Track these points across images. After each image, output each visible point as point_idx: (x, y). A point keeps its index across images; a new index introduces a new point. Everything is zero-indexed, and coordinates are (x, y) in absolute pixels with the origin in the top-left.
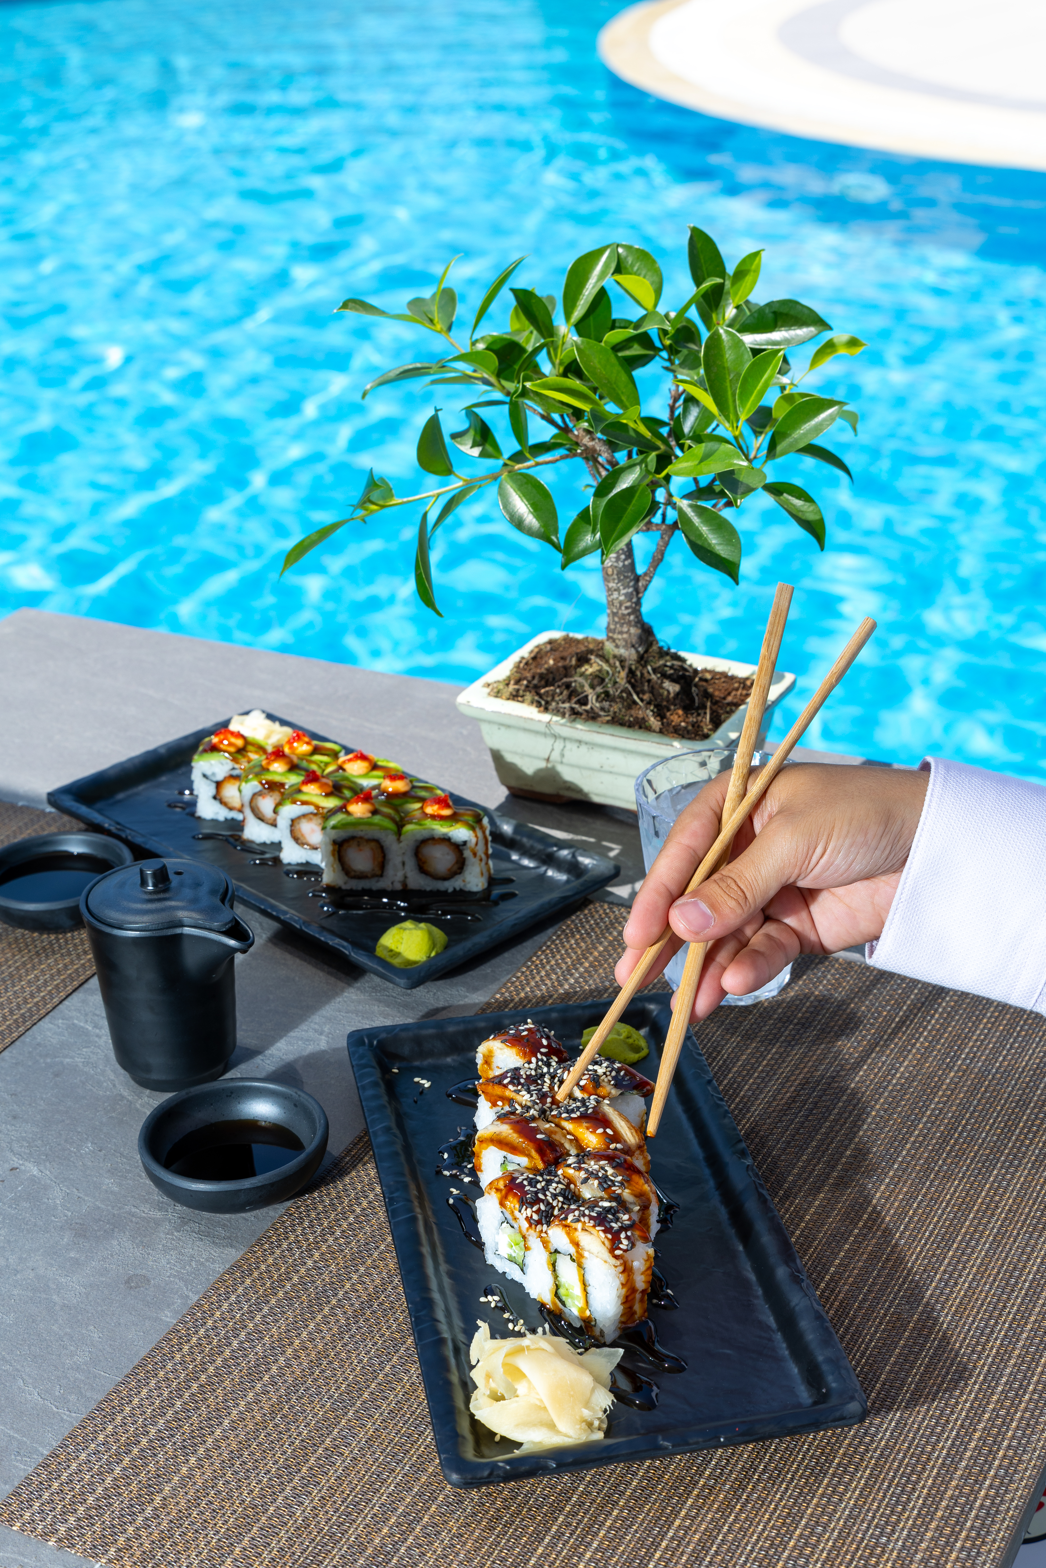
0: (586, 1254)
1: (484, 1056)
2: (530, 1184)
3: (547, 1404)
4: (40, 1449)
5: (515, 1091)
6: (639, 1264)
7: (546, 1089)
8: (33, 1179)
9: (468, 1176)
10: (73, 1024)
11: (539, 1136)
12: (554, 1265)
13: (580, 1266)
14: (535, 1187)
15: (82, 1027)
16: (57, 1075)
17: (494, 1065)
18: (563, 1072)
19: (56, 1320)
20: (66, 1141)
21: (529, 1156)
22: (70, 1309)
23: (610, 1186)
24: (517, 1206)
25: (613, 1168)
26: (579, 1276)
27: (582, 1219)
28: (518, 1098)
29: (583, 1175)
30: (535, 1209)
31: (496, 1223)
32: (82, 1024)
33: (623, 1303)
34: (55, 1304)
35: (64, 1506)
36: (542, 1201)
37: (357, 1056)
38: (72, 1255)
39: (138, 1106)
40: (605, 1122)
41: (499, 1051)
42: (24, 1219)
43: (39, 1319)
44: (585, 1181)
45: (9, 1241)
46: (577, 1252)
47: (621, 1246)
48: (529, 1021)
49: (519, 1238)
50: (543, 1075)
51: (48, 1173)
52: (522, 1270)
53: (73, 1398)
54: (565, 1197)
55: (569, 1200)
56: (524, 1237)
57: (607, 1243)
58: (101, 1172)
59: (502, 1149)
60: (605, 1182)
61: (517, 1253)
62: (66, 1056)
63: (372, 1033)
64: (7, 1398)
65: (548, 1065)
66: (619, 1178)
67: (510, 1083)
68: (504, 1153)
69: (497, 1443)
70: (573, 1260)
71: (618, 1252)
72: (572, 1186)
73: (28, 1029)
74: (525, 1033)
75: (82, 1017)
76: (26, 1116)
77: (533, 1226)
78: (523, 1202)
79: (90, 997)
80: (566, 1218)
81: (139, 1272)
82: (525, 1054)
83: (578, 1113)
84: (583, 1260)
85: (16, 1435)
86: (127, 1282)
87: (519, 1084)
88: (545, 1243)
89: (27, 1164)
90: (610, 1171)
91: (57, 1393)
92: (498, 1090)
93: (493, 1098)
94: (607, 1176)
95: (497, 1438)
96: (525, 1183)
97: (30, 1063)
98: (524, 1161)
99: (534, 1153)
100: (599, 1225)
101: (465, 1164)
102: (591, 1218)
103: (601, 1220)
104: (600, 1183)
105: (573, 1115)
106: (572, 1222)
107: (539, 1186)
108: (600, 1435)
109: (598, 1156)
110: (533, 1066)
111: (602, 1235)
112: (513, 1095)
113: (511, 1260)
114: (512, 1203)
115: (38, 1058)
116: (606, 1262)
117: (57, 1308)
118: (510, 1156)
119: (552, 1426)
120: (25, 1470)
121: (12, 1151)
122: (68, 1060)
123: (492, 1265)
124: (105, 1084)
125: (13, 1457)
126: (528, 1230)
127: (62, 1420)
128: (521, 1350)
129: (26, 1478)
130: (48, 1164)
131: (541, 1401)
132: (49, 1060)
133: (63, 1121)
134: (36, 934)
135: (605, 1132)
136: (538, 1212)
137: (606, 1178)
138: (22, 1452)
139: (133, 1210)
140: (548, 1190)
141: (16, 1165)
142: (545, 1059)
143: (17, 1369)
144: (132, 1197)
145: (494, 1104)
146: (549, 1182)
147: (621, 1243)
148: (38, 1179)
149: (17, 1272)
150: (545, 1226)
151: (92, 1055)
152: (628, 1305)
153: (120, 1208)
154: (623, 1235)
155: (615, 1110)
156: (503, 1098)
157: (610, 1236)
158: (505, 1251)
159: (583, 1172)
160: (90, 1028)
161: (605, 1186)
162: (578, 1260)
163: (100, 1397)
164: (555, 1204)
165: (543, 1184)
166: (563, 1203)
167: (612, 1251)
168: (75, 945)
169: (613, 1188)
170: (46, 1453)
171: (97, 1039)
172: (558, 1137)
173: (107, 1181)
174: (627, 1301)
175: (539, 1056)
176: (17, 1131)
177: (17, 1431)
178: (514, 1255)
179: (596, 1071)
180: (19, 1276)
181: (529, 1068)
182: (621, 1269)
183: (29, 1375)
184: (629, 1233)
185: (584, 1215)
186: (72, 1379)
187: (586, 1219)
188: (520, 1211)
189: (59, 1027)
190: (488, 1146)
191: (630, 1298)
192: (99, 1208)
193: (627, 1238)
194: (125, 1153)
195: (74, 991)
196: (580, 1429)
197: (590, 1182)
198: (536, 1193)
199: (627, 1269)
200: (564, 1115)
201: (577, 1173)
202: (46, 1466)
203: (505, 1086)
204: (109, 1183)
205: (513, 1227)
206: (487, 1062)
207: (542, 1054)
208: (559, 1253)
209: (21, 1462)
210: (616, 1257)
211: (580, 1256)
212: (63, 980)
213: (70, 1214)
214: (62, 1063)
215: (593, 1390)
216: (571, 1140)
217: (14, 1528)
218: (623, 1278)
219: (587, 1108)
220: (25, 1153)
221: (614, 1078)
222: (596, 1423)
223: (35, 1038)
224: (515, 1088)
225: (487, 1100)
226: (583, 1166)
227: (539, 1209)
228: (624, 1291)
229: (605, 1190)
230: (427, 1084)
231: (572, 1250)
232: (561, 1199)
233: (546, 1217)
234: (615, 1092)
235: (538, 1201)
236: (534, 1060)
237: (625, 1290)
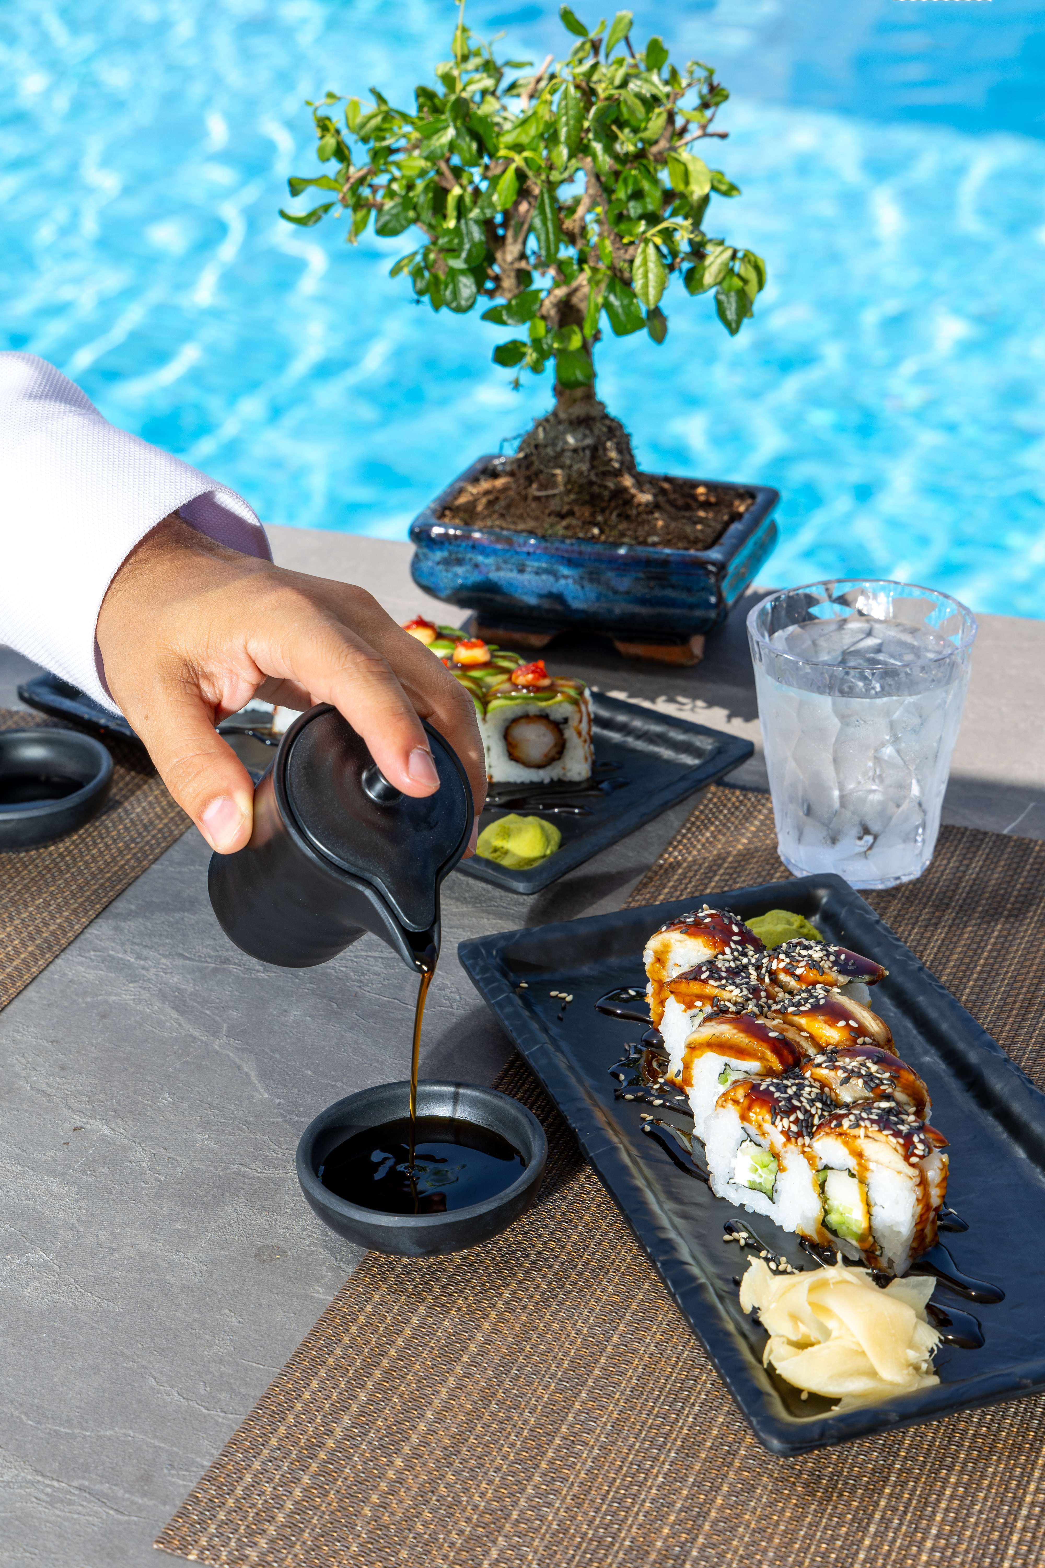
0: (872, 1166)
1: (655, 952)
2: (778, 1090)
3: (866, 1347)
4: (198, 1460)
5: (718, 987)
6: (934, 1174)
7: (754, 982)
8: (104, 1139)
9: (658, 1098)
10: (109, 956)
11: (771, 1034)
12: (822, 1186)
13: (863, 1181)
14: (786, 1093)
15: (122, 959)
16: (104, 1016)
17: (670, 963)
18: (771, 962)
19: (179, 1305)
20: (135, 1092)
21: (762, 1059)
22: (193, 1291)
23: (878, 1086)
24: (768, 1117)
25: (875, 1063)
26: (861, 1194)
27: (862, 1123)
28: (725, 995)
29: (841, 1074)
30: (792, 1118)
31: (733, 1144)
32: (120, 956)
33: (916, 1224)
34: (172, 1285)
35: (248, 1527)
36: (799, 1108)
37: (478, 969)
38: (178, 1226)
39: (217, 1048)
40: (846, 1015)
41: (678, 944)
42: (106, 1187)
43: (156, 1304)
44: (846, 1081)
45: (93, 1214)
46: (860, 1164)
47: (916, 1151)
48: (705, 906)
49: (768, 1158)
50: (745, 967)
51: (123, 1131)
52: (771, 1199)
53: (224, 1396)
54: (824, 1103)
55: (828, 1106)
56: (776, 1156)
57: (899, 1149)
58: (189, 1126)
59: (724, 1054)
60: (872, 1080)
61: (765, 1178)
62: (110, 994)
63: (487, 943)
64: (139, 1401)
65: (745, 955)
66: (887, 1075)
67: (709, 977)
68: (725, 1059)
69: (804, 1401)
70: (853, 1175)
71: (914, 1160)
72: (826, 1089)
73: (43, 970)
74: (708, 920)
75: (118, 947)
76: (76, 1066)
77: (793, 1140)
78: (775, 1112)
79: (123, 924)
80: (839, 1125)
81: (268, 1242)
82: (715, 944)
83: (808, 1006)
84: (868, 1174)
85: (162, 1445)
86: (258, 1254)
87: (721, 978)
88: (811, 1159)
89: (92, 1121)
90: (874, 1068)
91: (203, 1392)
92: (695, 988)
93: (687, 999)
94: (871, 1074)
95: (804, 1396)
96: (772, 1089)
97: (66, 1004)
98: (754, 1066)
99: (770, 1055)
100: (885, 1129)
101: (650, 1084)
102: (873, 1122)
103: (885, 1122)
104: (865, 1082)
105: (802, 1008)
106: (850, 1127)
107: (790, 1091)
108: (934, 1380)
109: (851, 1052)
110: (729, 956)
111: (893, 1140)
112: (716, 992)
113: (754, 1187)
114: (760, 1114)
115: (74, 997)
116: (899, 1172)
117: (175, 1290)
118: (735, 1062)
119: (873, 1374)
120: (185, 1486)
121: (70, 1107)
122: (114, 998)
123: (723, 1198)
124: (168, 1024)
125: (165, 1471)
126: (785, 1145)
127: (217, 1423)
128: (823, 1284)
129: (190, 1495)
130: (119, 1121)
131: (858, 1344)
132: (89, 999)
133: (126, 1069)
134: (33, 853)
135: (848, 1025)
136: (797, 1121)
137: (870, 1076)
138: (176, 1464)
139: (242, 1169)
140: (801, 1095)
141: (79, 1124)
142: (740, 949)
143: (143, 1366)
144: (237, 1154)
145: (690, 1006)
146: (801, 1087)
147: (916, 1148)
148: (112, 1139)
149: (113, 1251)
150: (807, 1139)
151: (142, 992)
152: (919, 1227)
153: (225, 1168)
154: (916, 1139)
155: (852, 998)
156: (701, 997)
157: (901, 1141)
158: (744, 1177)
159: (840, 1072)
160: (132, 960)
161: (872, 1085)
162: (860, 1175)
163: (259, 1393)
164: (813, 1111)
165: (794, 1088)
166: (823, 1110)
167: (907, 1158)
168: (86, 862)
169: (882, 1087)
170: (207, 1464)
171: (144, 972)
172: (791, 1034)
173: (200, 1137)
174: (921, 1221)
175: (733, 945)
176: (70, 1084)
177: (164, 1439)
178: (758, 1180)
179: (810, 956)
180: (116, 1255)
181: (726, 960)
182: (918, 1180)
183: (161, 1372)
184: (922, 1136)
185: (863, 1119)
186: (217, 1374)
187: (868, 1123)
188: (773, 1123)
189: (92, 960)
190: (703, 1052)
191: (924, 1218)
192: (198, 1169)
193: (921, 1141)
194: (215, 1103)
195: (97, 916)
196: (909, 1374)
197: (853, 1081)
198: (790, 1099)
199: (923, 1182)
200: (791, 1009)
201: (832, 1074)
202: (210, 1479)
203: (705, 982)
204: (201, 1138)
205: (759, 1145)
206: (660, 960)
207: (736, 942)
208: (832, 1168)
209: (178, 1476)
210: (913, 1165)
211: (864, 1168)
212: (81, 904)
213: (163, 1178)
214: (107, 1002)
215: (915, 1327)
216: (806, 1038)
217: (191, 1557)
218: (919, 1192)
219: (818, 1000)
220: (86, 1109)
221: (835, 963)
222: (924, 1366)
223: (65, 975)
224: (718, 983)
225: (679, 1002)
226: (837, 1064)
227: (797, 1118)
228: (919, 1208)
229: (872, 1090)
230: (569, 998)
231: (852, 1163)
232: (819, 1105)
233: (807, 1127)
234: (843, 979)
235: (794, 1109)
236: (727, 950)
237: (920, 1206)
